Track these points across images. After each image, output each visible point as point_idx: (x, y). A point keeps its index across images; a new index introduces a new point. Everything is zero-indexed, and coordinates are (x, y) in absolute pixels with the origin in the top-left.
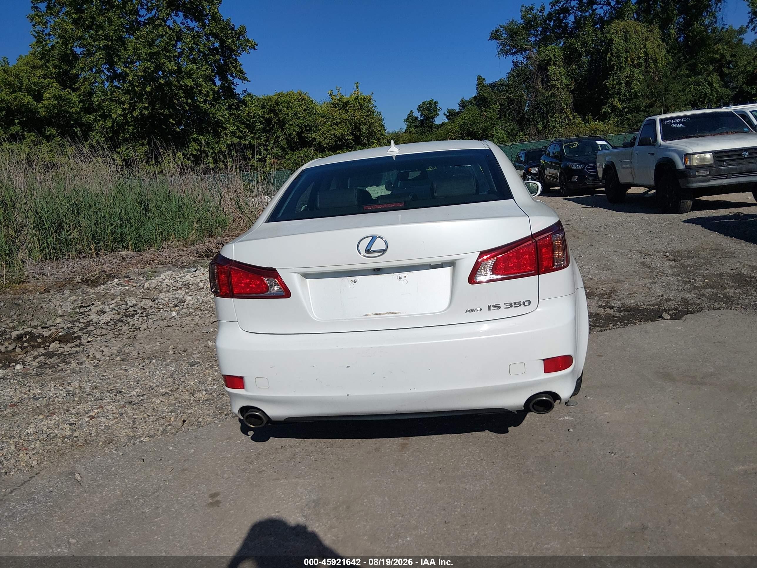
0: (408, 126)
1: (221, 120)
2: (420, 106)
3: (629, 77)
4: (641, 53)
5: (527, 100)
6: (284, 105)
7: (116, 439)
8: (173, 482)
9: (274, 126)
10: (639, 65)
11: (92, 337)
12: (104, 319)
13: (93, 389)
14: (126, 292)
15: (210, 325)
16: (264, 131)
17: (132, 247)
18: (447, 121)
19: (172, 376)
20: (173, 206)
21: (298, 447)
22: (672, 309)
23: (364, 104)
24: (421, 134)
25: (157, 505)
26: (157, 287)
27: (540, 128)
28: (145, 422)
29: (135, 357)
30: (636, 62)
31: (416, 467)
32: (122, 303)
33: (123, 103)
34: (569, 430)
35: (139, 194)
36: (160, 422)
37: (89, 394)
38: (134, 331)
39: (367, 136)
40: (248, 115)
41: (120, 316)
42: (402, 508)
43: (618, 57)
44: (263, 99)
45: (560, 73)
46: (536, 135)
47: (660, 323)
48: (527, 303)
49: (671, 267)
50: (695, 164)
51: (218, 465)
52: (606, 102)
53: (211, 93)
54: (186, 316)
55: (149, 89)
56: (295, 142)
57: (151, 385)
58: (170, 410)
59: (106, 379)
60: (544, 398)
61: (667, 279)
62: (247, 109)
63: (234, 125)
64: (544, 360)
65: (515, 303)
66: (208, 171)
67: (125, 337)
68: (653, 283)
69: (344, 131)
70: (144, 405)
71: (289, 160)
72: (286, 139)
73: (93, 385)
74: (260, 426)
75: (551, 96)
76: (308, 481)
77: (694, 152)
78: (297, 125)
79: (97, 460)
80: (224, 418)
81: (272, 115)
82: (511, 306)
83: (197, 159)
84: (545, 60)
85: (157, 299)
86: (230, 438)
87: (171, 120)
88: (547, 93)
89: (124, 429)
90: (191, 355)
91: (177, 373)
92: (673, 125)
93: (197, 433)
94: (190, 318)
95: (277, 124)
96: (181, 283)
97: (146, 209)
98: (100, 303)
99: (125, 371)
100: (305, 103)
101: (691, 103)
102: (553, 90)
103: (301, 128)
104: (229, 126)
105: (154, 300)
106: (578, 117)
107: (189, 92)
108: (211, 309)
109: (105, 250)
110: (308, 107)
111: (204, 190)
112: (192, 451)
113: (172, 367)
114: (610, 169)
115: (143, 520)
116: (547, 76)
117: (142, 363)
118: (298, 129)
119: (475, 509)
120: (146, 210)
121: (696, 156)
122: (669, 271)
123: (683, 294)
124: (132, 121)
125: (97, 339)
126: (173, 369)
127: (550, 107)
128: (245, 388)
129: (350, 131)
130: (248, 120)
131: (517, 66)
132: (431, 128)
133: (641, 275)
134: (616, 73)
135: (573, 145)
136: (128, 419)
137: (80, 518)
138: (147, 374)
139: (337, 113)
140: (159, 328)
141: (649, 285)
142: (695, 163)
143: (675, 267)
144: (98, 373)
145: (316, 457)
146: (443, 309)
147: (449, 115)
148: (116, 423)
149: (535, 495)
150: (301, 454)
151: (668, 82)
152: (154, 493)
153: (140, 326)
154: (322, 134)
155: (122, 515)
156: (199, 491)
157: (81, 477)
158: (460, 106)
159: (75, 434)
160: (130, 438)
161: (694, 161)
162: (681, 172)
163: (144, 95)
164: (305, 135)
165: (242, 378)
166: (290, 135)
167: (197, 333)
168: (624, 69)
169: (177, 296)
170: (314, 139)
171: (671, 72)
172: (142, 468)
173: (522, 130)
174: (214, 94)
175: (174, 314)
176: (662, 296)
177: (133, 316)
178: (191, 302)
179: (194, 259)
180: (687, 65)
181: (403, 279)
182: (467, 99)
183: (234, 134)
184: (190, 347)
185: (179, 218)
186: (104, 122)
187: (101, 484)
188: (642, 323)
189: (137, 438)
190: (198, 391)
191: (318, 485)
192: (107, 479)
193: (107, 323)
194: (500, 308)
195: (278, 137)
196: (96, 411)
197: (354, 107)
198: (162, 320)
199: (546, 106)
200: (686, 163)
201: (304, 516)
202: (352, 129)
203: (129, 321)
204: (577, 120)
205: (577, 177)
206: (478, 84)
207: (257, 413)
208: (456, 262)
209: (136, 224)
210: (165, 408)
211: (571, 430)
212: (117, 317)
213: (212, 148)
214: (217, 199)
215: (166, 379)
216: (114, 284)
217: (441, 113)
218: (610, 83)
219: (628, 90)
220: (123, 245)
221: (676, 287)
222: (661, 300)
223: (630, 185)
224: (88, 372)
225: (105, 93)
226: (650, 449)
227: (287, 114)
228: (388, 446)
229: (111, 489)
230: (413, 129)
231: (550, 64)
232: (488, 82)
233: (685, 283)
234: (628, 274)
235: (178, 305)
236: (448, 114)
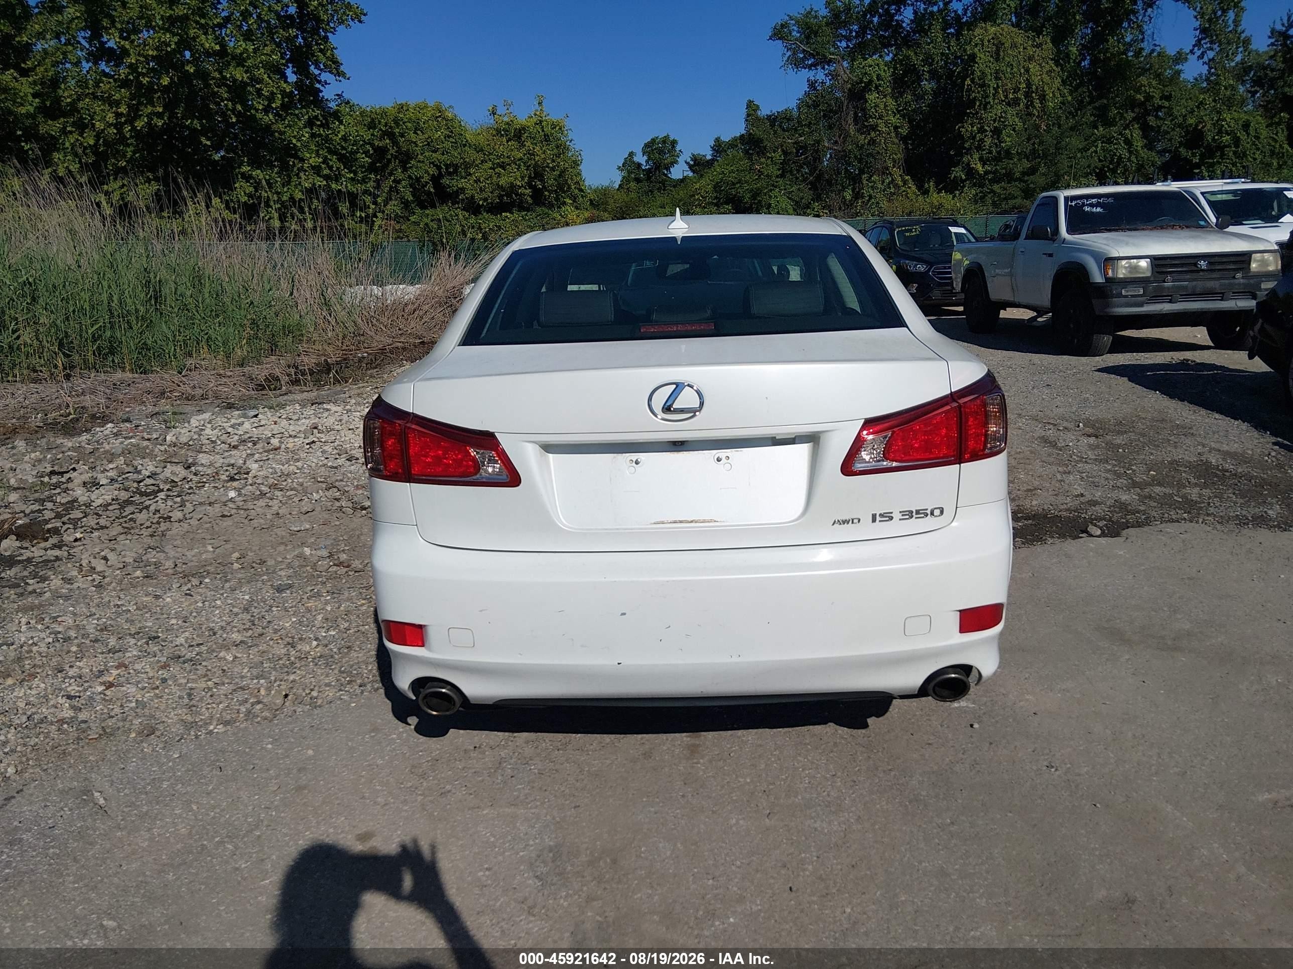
0: (624, 177)
1: (294, 145)
2: (647, 145)
3: (999, 121)
4: (1020, 83)
5: (828, 148)
6: (409, 125)
7: (161, 727)
8: (283, 812)
9: (389, 161)
10: (1016, 102)
11: (82, 530)
12: (100, 497)
13: (102, 630)
14: (133, 448)
15: (303, 517)
16: (372, 168)
17: (130, 364)
18: (691, 174)
19: (246, 610)
20: (207, 295)
21: (504, 747)
22: (1101, 519)
23: (552, 134)
24: (646, 193)
25: (260, 855)
26: (191, 443)
27: (848, 197)
28: (211, 696)
29: (170, 571)
30: (1011, 96)
31: (723, 787)
32: (128, 469)
33: (118, 103)
34: (972, 726)
35: (145, 270)
36: (240, 696)
37: (96, 641)
38: (158, 523)
39: (556, 191)
40: (345, 138)
41: (129, 494)
42: (711, 862)
43: (983, 85)
44: (371, 112)
45: (886, 106)
46: (840, 209)
47: (1084, 540)
48: (937, 512)
49: (1090, 446)
50: (1122, 276)
51: (363, 780)
52: (959, 161)
53: (279, 96)
54: (254, 499)
55: (165, 81)
56: (429, 193)
57: (212, 625)
58: (255, 673)
59: (124, 611)
60: (953, 676)
61: (1087, 467)
62: (342, 127)
63: (318, 155)
64: (960, 611)
65: (918, 512)
66: (269, 236)
67: (145, 534)
68: (1065, 473)
69: (516, 179)
70: (204, 664)
71: (416, 224)
72: (411, 186)
73: (100, 622)
74: (448, 713)
75: (869, 144)
76: (533, 811)
77: (1122, 255)
78: (433, 163)
79: (131, 767)
80: (358, 691)
81: (388, 141)
82: (912, 517)
83: (250, 211)
84: (861, 82)
85: (194, 464)
86: (375, 729)
87: (203, 140)
88: (862, 139)
89: (173, 709)
90: (274, 572)
91: (256, 605)
92: (1087, 209)
93: (313, 719)
94: (262, 503)
95: (396, 158)
96: (236, 437)
97: (157, 297)
98: (86, 468)
99: (157, 597)
100: (446, 125)
101: (1095, 172)
102: (873, 134)
103: (439, 168)
104: (308, 155)
105: (189, 467)
106: (911, 184)
107: (238, 91)
108: (300, 488)
109: (81, 369)
110: (452, 132)
111: (262, 268)
112: (310, 752)
113: (244, 593)
114: (975, 275)
115: (239, 883)
116: (864, 110)
117: (186, 584)
118: (433, 171)
119: (839, 867)
120: (156, 299)
121: (1124, 262)
122: (1089, 453)
123: (1115, 495)
124: (131, 137)
125: (93, 535)
126: (247, 597)
127: (867, 162)
128: (426, 645)
129: (526, 179)
130: (343, 148)
131: (815, 89)
132: (664, 184)
133: (1044, 459)
134: (977, 113)
135: (911, 231)
136: (180, 690)
137: (116, 880)
138: (200, 604)
139: (504, 147)
140: (206, 518)
141: (1059, 477)
142: (1122, 273)
143: (1098, 447)
144: (107, 599)
145: (539, 767)
146: (793, 518)
147: (695, 165)
148: (157, 696)
149: (937, 840)
150: (512, 761)
151: (1062, 134)
152: (251, 831)
153: (170, 514)
154: (476, 181)
155: (197, 874)
156: (335, 828)
157: (105, 799)
158: (714, 150)
159: (82, 716)
160: (189, 726)
161: (1120, 271)
162: (1098, 287)
163: (156, 92)
164: (445, 181)
165: (421, 627)
166: (418, 179)
167: (279, 532)
168: (992, 107)
169: (232, 462)
170: (463, 190)
171: (1067, 118)
172: (221, 784)
173: (818, 198)
174: (283, 98)
175: (232, 494)
176: (1082, 495)
177: (155, 493)
178: (261, 473)
179: (247, 393)
180: (1095, 108)
181: (724, 460)
182: (726, 138)
183: (317, 170)
184: (271, 556)
185: (217, 316)
186: (81, 136)
187: (146, 813)
188: (1057, 541)
189: (201, 727)
190: (301, 639)
191: (554, 818)
192: (157, 803)
193: (106, 506)
194: (891, 518)
195: (396, 182)
196: (115, 672)
197: (534, 138)
198: (210, 504)
199: (860, 161)
200: (1106, 273)
201: (537, 877)
202: (530, 177)
203: (148, 503)
204: (909, 188)
205: (915, 285)
206: (748, 115)
207: (444, 690)
208: (822, 437)
209: (139, 325)
210: (245, 671)
211: (976, 726)
212: (124, 495)
213: (278, 193)
214: (284, 284)
215: (236, 614)
216: (107, 432)
217: (681, 160)
218: (967, 128)
219: (996, 144)
220: (113, 361)
221: (1103, 482)
222: (1082, 503)
223: (1006, 305)
224: (85, 597)
225: (82, 83)
226: (1112, 761)
227: (415, 143)
228: (665, 748)
229: (167, 823)
230: (633, 184)
231: (870, 90)
232: (764, 112)
233: (1119, 476)
234: (1022, 456)
235: (236, 477)
236: (692, 163)
